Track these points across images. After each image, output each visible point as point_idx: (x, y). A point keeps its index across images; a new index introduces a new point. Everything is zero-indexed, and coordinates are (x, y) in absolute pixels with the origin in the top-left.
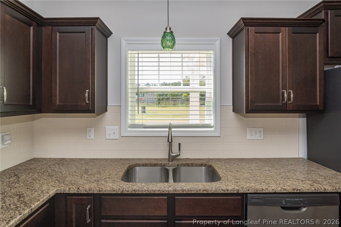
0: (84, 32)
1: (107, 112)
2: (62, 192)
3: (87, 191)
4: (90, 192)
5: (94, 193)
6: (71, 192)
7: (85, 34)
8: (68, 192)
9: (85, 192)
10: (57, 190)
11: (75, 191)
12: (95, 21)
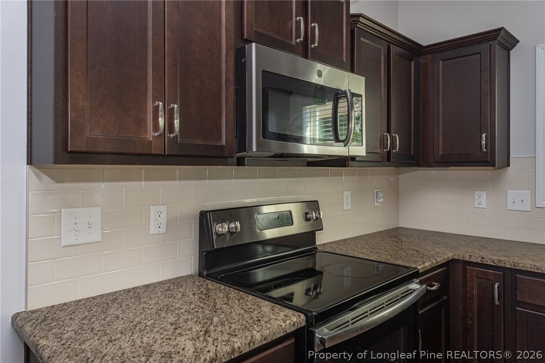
0: (480, 53)
1: (509, 168)
2: (461, 259)
3: (495, 262)
4: (499, 265)
5: (506, 266)
6: (472, 260)
7: (479, 55)
8: (468, 260)
9: (492, 264)
10: (453, 256)
11: (478, 260)
12: (496, 33)
